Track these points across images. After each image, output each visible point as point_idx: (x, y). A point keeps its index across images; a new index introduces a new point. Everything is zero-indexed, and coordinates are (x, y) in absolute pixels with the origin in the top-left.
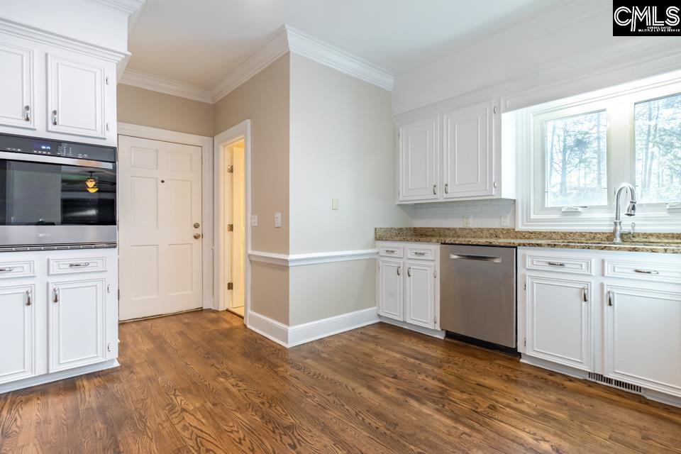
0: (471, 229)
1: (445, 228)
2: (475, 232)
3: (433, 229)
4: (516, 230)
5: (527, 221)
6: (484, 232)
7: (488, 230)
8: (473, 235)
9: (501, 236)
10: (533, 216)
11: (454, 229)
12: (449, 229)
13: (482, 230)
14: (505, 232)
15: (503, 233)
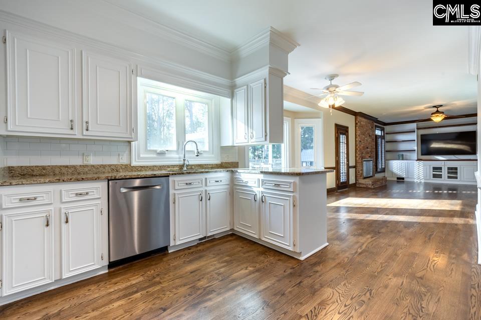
0: (93, 166)
1: (60, 166)
2: (98, 168)
3: (44, 168)
4: (132, 165)
5: (138, 159)
6: (106, 168)
7: (110, 166)
8: (95, 171)
9: (121, 170)
10: (141, 156)
11: (74, 167)
12: (67, 167)
13: (104, 166)
14: (123, 167)
15: (122, 168)
